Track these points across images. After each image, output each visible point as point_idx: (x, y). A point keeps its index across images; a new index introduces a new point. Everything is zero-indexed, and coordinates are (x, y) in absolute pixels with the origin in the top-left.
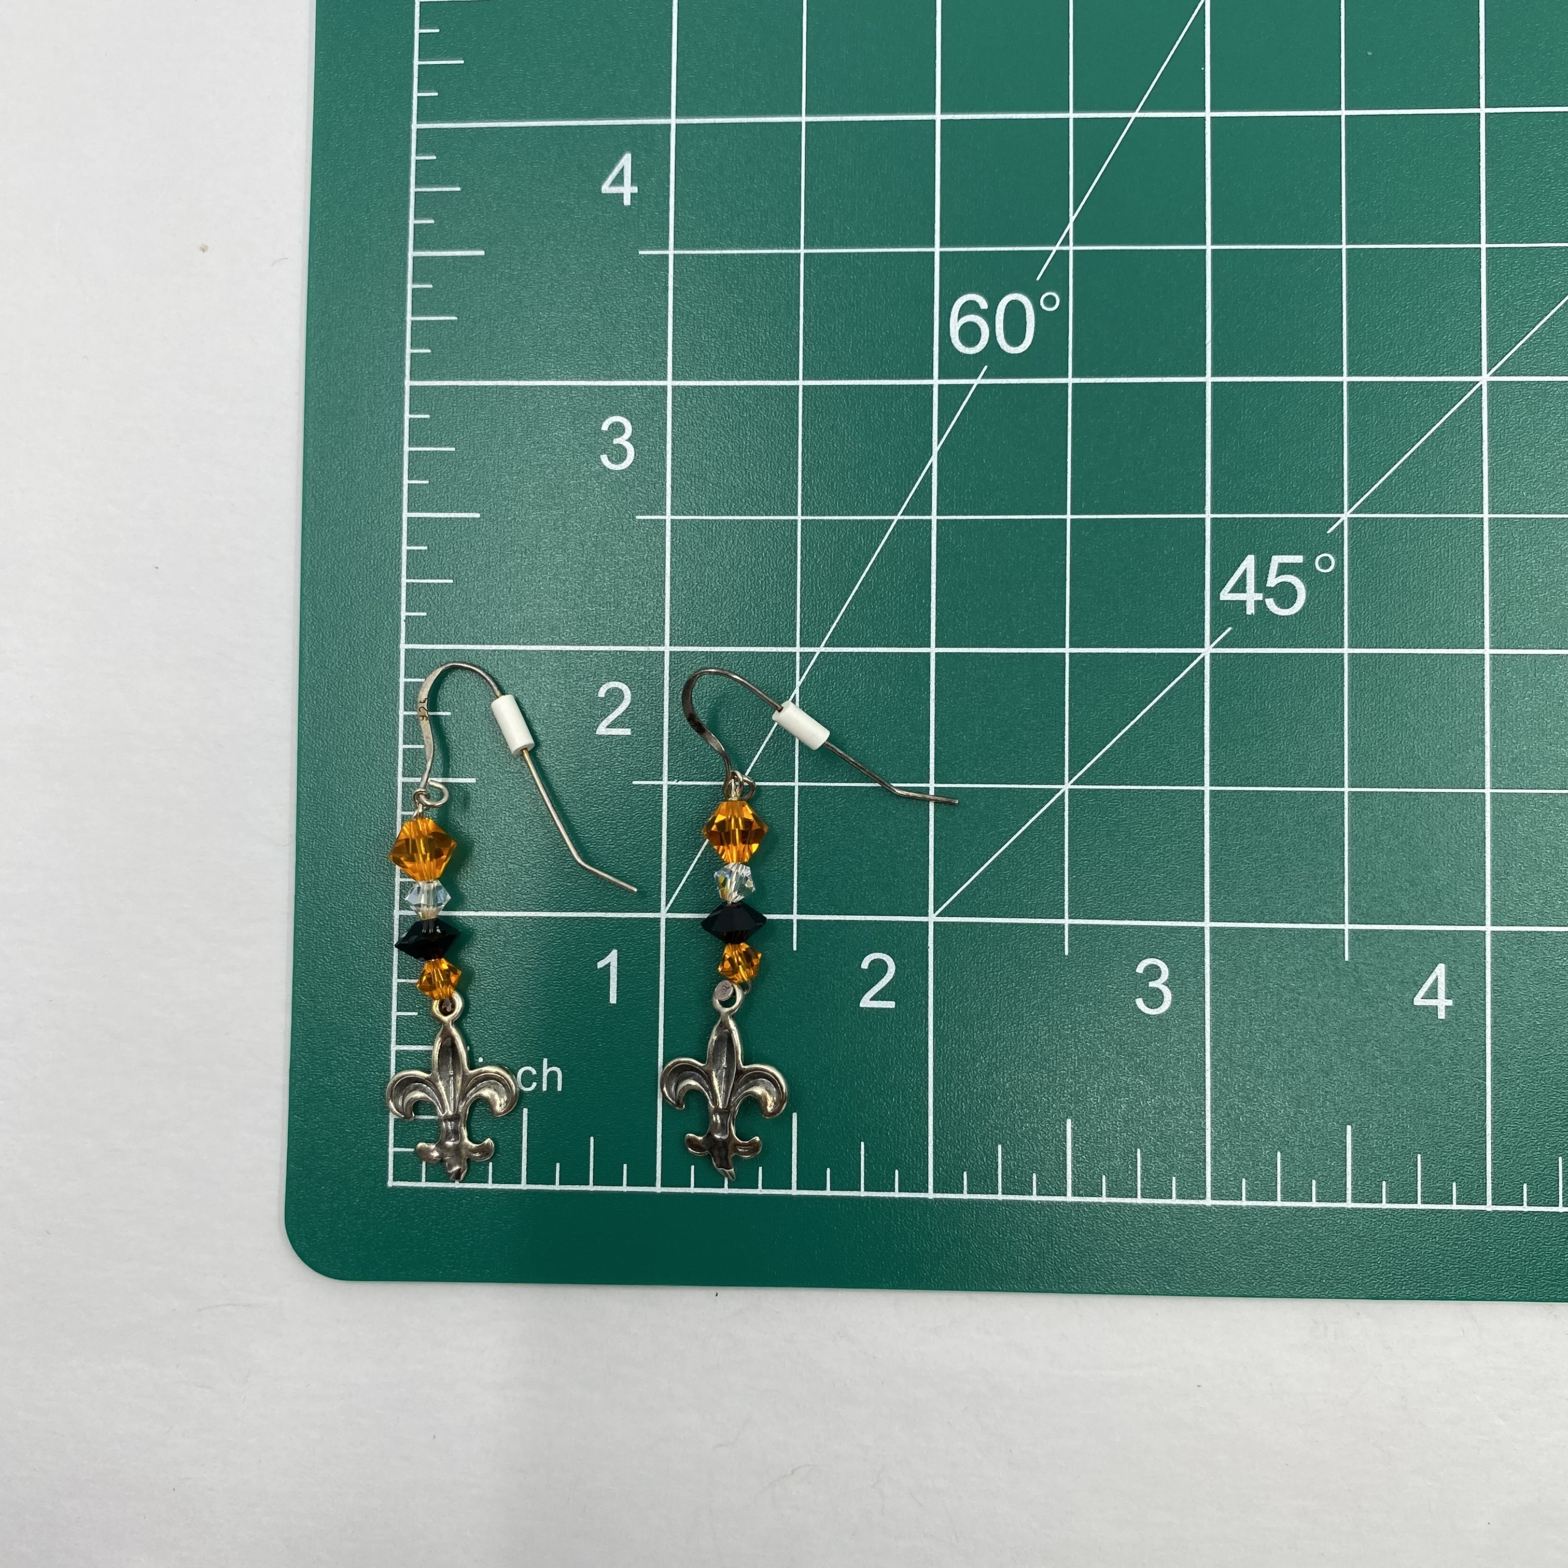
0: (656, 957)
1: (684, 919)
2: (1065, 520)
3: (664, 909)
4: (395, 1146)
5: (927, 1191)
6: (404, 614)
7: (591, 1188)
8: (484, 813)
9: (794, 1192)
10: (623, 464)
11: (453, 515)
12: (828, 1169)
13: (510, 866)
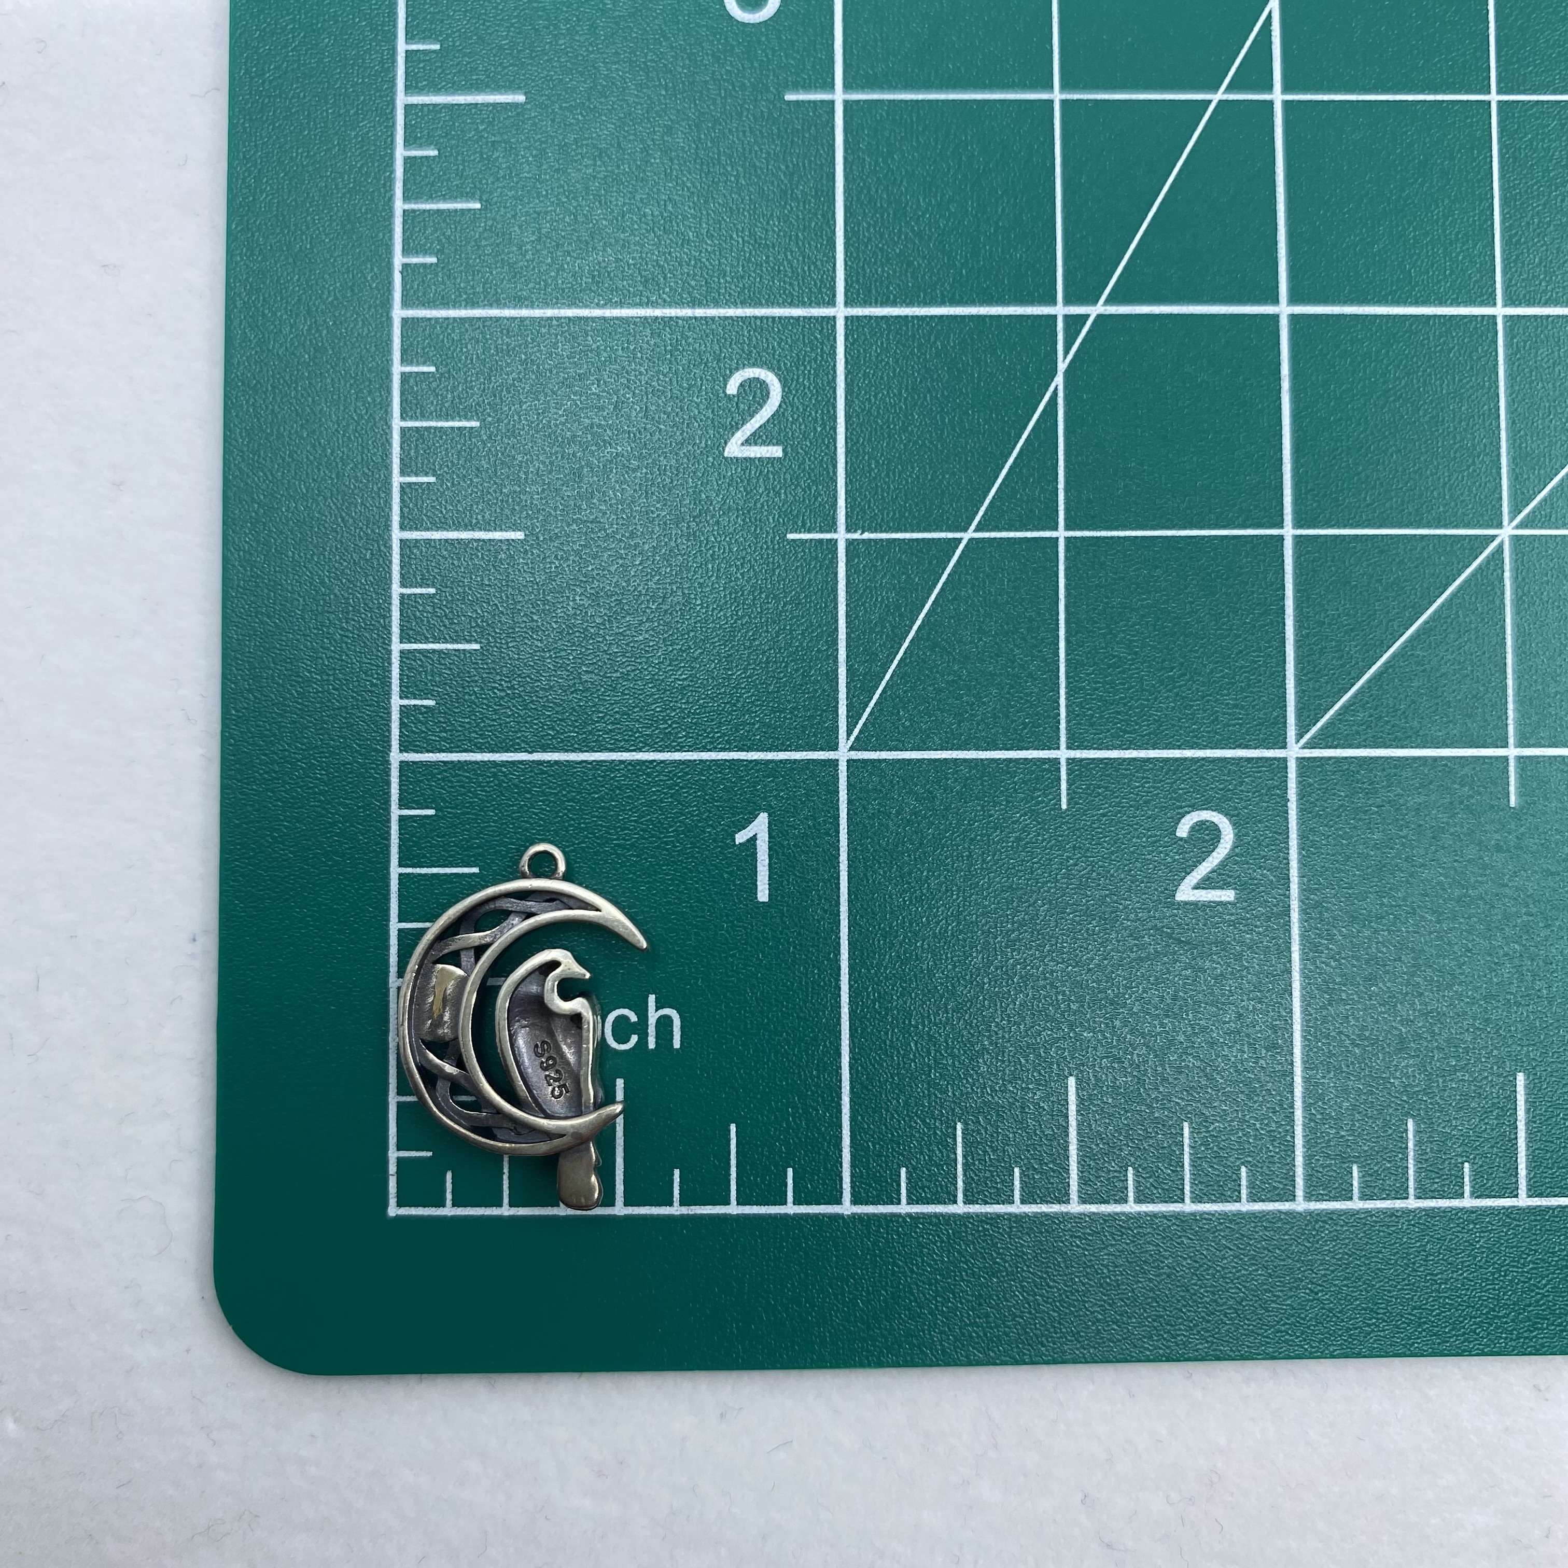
0: (831, 823)
1: (879, 761)
2: (1489, 102)
3: (844, 743)
4: (398, 1150)
5: (1294, 1200)
6: (398, 260)
7: (733, 1209)
8: (538, 590)
9: (1075, 1207)
10: (761, 13)
11: (480, 98)
12: (1130, 1168)
13: (585, 678)
